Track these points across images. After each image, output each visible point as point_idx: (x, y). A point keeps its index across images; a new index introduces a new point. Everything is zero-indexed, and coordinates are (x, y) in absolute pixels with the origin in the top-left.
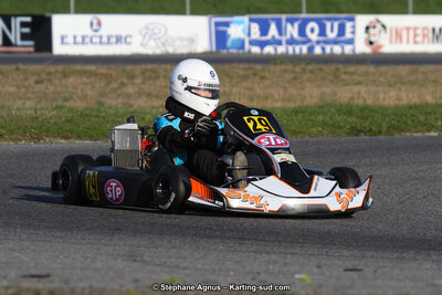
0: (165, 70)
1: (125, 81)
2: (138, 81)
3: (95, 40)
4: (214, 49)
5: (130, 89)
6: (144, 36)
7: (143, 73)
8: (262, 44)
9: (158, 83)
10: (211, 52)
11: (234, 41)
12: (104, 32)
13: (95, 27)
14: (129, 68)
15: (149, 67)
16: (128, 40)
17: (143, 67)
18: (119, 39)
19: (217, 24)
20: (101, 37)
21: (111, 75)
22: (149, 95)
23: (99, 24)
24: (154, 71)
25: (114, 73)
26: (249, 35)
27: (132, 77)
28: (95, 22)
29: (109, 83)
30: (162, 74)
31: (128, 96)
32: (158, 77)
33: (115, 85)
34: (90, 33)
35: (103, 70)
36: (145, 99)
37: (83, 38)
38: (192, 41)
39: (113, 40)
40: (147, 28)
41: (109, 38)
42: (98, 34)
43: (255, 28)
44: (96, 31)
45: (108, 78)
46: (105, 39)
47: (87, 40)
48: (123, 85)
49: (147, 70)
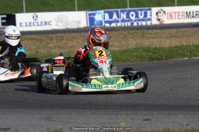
0: (66, 36)
1: (49, 41)
2: (54, 41)
3: (35, 24)
4: (89, 25)
5: (51, 45)
6: (57, 22)
7: (57, 38)
8: (110, 23)
9: (63, 42)
10: (88, 27)
11: (98, 21)
12: (39, 20)
13: (35, 18)
14: (50, 36)
15: (59, 35)
16: (50, 23)
17: (56, 35)
18: (46, 23)
19: (90, 14)
20: (38, 23)
21: (42, 39)
22: (59, 47)
23: (37, 17)
24: (62, 37)
25: (44, 38)
26: (104, 19)
27: (51, 40)
28: (35, 16)
29: (41, 43)
30: (65, 38)
31: (50, 48)
32: (63, 39)
33: (44, 44)
34: (33, 21)
35: (39, 37)
36: (57, 49)
37: (30, 23)
38: (79, 22)
39: (43, 24)
40: (58, 18)
41: (41, 23)
42: (37, 21)
43: (107, 15)
44: (35, 20)
45: (41, 41)
46: (40, 24)
47: (32, 24)
48: (48, 43)
49: (58, 36)
